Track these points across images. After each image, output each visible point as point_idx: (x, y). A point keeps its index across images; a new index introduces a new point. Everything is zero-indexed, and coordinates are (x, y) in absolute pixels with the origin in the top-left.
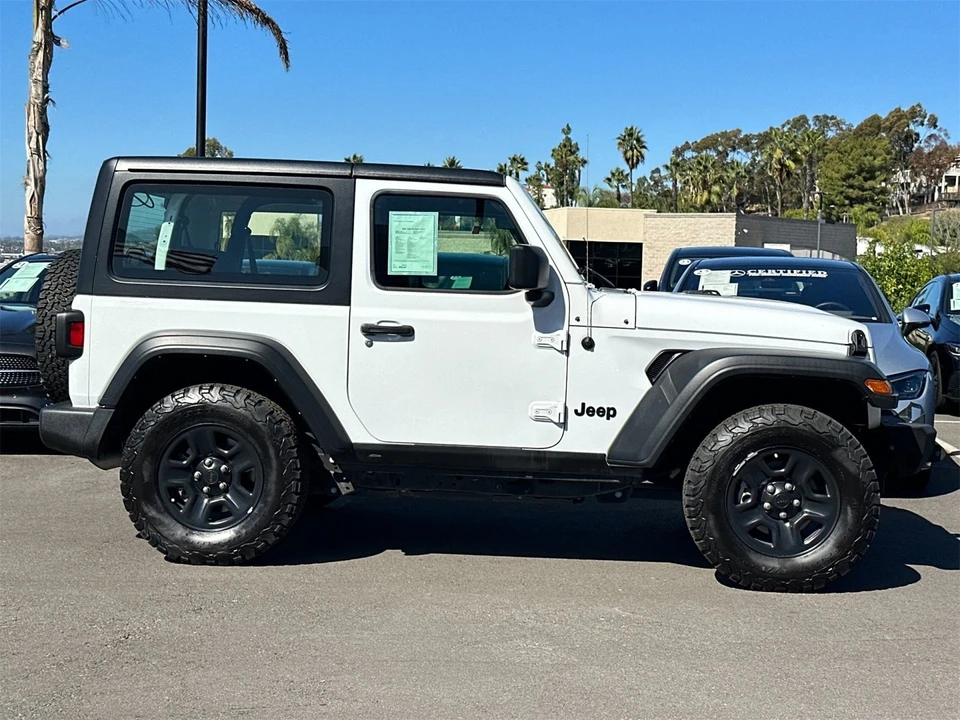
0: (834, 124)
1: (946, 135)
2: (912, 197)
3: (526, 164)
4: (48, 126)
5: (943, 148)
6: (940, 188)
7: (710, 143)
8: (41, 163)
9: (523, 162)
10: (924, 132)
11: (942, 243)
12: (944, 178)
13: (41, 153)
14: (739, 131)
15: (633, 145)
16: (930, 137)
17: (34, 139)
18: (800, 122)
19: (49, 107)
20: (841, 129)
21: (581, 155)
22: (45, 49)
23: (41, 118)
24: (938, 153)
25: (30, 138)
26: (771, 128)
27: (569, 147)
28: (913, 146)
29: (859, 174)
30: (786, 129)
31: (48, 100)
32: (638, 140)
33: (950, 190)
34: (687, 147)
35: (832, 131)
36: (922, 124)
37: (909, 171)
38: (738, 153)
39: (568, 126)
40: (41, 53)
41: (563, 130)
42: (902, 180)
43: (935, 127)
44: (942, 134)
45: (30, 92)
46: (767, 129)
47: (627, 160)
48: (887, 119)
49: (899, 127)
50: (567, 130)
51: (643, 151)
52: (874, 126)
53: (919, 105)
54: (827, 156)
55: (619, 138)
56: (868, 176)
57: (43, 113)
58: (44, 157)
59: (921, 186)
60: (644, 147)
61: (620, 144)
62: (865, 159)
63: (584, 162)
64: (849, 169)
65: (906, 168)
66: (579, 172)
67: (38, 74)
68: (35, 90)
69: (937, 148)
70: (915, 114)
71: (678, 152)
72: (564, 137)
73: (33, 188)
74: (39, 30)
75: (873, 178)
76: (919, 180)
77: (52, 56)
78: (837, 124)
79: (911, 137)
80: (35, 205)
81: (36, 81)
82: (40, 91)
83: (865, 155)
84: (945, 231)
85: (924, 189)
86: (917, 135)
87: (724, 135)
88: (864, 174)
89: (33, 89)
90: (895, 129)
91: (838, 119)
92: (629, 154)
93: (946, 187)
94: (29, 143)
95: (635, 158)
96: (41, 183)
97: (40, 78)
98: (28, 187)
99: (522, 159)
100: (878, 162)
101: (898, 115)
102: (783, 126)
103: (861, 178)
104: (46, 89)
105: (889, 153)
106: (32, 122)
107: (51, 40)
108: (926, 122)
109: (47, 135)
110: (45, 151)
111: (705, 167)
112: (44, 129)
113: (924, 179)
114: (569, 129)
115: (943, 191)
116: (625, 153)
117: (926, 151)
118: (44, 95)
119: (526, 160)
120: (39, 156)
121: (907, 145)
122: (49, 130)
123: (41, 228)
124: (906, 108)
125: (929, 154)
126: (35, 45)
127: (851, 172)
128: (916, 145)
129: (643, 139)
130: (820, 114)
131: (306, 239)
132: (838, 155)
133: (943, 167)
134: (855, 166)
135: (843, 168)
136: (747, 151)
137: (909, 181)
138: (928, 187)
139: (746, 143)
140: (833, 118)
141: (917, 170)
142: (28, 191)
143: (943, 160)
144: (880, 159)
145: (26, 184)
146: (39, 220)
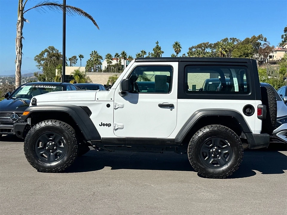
0: (236, 41)
1: (269, 43)
2: (259, 61)
3: (146, 53)
4: (22, 45)
5: (268, 47)
6: (267, 59)
7: (200, 46)
8: (20, 56)
9: (145, 53)
10: (263, 43)
11: (269, 75)
12: (268, 56)
13: (20, 53)
14: (208, 43)
15: (177, 47)
16: (264, 44)
17: (18, 49)
18: (225, 40)
19: (23, 39)
20: (238, 42)
21: (162, 50)
22: (21, 22)
23: (20, 43)
24: (267, 49)
25: (17, 49)
26: (218, 42)
27: (158, 48)
28: (259, 47)
29: (244, 55)
30: (221, 42)
31: (22, 37)
32: (179, 46)
33: (270, 59)
34: (193, 47)
35: (236, 42)
36: (262, 41)
37: (258, 54)
38: (208, 49)
39: (157, 42)
40: (20, 24)
41: (156, 43)
42: (256, 57)
43: (266, 41)
44: (268, 43)
45: (17, 35)
46: (217, 42)
47: (176, 52)
48: (251, 39)
49: (254, 41)
50: (157, 43)
51: (180, 49)
52: (247, 41)
53: (261, 35)
54: (234, 50)
55: (173, 45)
56: (246, 56)
57: (21, 41)
58: (21, 54)
59: (262, 58)
60: (181, 48)
61: (173, 47)
62: (246, 51)
63: (163, 52)
64: (241, 54)
65: (257, 53)
66: (161, 55)
67: (19, 30)
68: (18, 35)
69: (266, 47)
70: (260, 37)
71: (190, 49)
72: (156, 45)
73: (18, 63)
74: (20, 17)
75: (248, 56)
76: (261, 57)
77: (23, 24)
78: (237, 40)
79: (259, 44)
80: (19, 68)
81: (19, 32)
82: (20, 35)
83: (246, 50)
84: (269, 72)
85: (263, 59)
86: (261, 43)
87: (204, 43)
88: (245, 55)
89: (18, 34)
90: (253, 42)
91: (237, 39)
92: (176, 50)
93: (269, 59)
94: (17, 50)
95: (178, 51)
96: (20, 62)
97: (20, 31)
98: (17, 63)
99: (145, 52)
100: (249, 52)
101: (254, 38)
102: (221, 41)
103: (244, 56)
104: (21, 34)
105: (252, 49)
106: (18, 44)
107: (23, 20)
108: (263, 40)
109: (22, 47)
110: (21, 52)
111: (199, 53)
112: (21, 46)
113: (263, 56)
114: (158, 42)
115: (268, 60)
116: (175, 49)
117: (263, 48)
118: (21, 36)
119: (146, 52)
120: (20, 54)
121: (257, 46)
122: (22, 46)
123: (21, 75)
124: (257, 36)
125: (264, 49)
126: (18, 21)
127: (241, 55)
128: (260, 46)
129: (180, 45)
130: (232, 38)
131: (82, 76)
132: (237, 49)
133: (268, 53)
134: (243, 53)
135: (239, 53)
136: (210, 48)
137: (258, 57)
138: (264, 59)
139: (210, 46)
140: (236, 39)
141: (261, 54)
142: (17, 64)
143: (268, 51)
144: (250, 50)
145: (16, 62)
146: (20, 72)
